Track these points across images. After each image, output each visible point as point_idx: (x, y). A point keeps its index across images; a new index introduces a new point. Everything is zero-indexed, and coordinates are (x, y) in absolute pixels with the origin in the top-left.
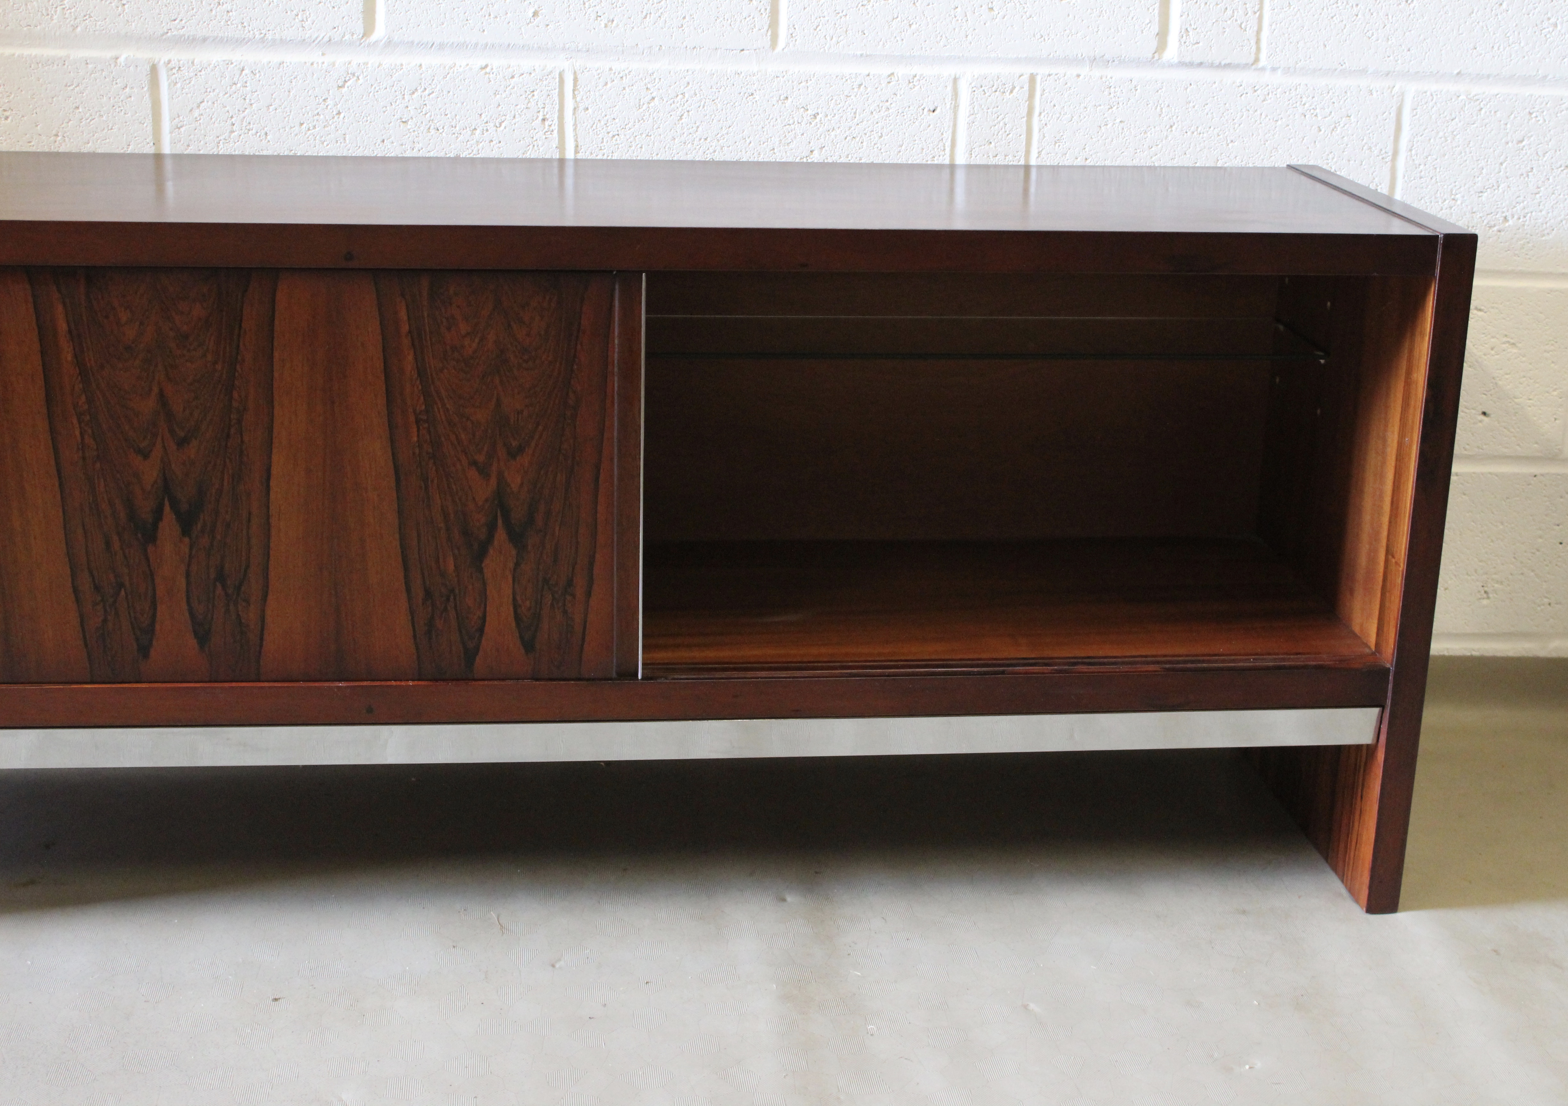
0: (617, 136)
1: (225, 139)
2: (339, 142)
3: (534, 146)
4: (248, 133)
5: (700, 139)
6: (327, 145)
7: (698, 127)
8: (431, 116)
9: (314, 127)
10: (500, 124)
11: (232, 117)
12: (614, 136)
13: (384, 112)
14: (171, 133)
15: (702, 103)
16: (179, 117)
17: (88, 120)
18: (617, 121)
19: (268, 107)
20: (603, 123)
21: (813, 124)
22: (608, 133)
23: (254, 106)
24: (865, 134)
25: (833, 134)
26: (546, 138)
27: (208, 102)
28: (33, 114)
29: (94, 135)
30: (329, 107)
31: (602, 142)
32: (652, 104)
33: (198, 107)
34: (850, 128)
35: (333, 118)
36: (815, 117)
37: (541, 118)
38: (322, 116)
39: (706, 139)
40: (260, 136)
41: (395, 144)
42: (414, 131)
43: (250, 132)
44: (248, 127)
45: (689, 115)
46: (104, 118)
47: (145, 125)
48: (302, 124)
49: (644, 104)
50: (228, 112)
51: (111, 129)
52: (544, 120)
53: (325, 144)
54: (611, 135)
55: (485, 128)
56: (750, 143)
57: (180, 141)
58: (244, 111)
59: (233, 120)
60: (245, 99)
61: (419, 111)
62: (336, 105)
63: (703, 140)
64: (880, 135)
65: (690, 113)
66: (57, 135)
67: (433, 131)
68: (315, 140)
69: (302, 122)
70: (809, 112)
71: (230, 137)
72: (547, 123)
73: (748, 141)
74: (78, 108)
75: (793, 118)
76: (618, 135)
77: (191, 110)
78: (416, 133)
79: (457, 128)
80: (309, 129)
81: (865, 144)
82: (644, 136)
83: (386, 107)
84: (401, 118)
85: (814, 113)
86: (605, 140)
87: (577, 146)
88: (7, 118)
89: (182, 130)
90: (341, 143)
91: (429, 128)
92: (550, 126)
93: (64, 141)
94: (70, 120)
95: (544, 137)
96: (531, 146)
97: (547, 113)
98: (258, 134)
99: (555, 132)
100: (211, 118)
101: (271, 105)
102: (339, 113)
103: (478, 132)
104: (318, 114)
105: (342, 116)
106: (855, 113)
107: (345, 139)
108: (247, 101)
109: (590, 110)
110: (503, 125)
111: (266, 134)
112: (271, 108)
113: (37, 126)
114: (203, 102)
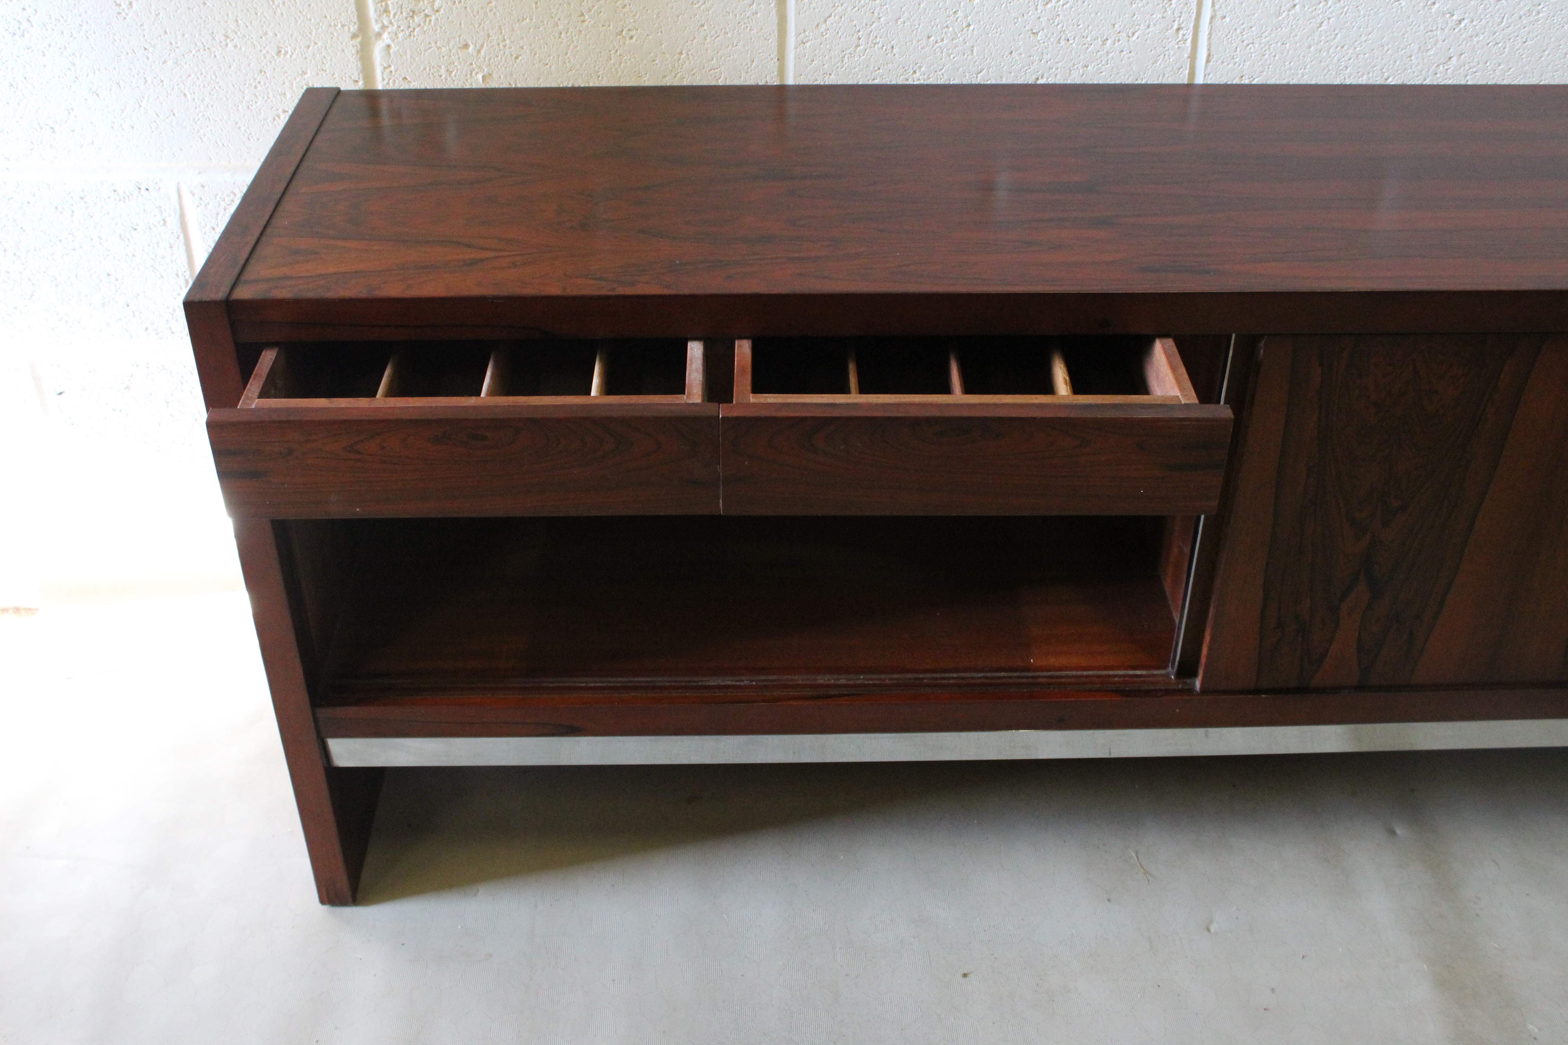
0: (1251, 45)
1: (850, 54)
2: (966, 54)
3: (1165, 55)
4: (874, 47)
5: (1337, 47)
6: (954, 58)
7: (1336, 35)
8: (1063, 27)
9: (942, 40)
10: (1133, 34)
11: (859, 31)
12: (1248, 45)
13: (1015, 23)
14: (796, 48)
15: (1345, 9)
16: (805, 32)
17: (713, 38)
18: (1254, 29)
19: (896, 21)
20: (1238, 31)
21: (1456, 30)
22: (1243, 41)
23: (882, 19)
24: (1510, 39)
25: (1475, 39)
26: (1178, 48)
27: (835, 16)
28: (658, 33)
29: (718, 53)
30: (959, 20)
31: (1236, 51)
32: (1292, 12)
33: (825, 21)
34: (1495, 33)
35: (962, 30)
36: (1460, 22)
37: (1175, 27)
38: (951, 29)
39: (1342, 47)
40: (886, 50)
41: (1023, 56)
42: (1044, 43)
43: (876, 46)
44: (874, 41)
45: (1329, 23)
46: (729, 35)
47: (770, 41)
48: (929, 37)
49: (1284, 12)
50: (855, 26)
51: (736, 46)
52: (1178, 29)
53: (952, 56)
54: (1245, 43)
55: (1117, 39)
56: (1388, 50)
57: (805, 56)
58: (871, 25)
59: (860, 34)
60: (873, 13)
61: (1051, 22)
62: (966, 17)
63: (1339, 48)
64: (1524, 40)
65: (1331, 21)
66: (681, 53)
67: (1063, 43)
68: (942, 52)
69: (930, 35)
70: (1455, 17)
71: (855, 51)
72: (1181, 33)
73: (1386, 49)
74: (703, 25)
75: (1437, 24)
76: (1253, 43)
77: (817, 25)
78: (1046, 44)
79: (1089, 39)
80: (936, 42)
81: (1507, 50)
82: (1279, 44)
83: (1018, 19)
84: (1032, 30)
85: (1460, 18)
86: (1238, 49)
87: (1209, 55)
88: (631, 38)
89: (808, 45)
90: (968, 55)
91: (1060, 40)
92: (1184, 35)
93: (688, 58)
94: (695, 38)
95: (1177, 47)
96: (1162, 56)
97: (1183, 22)
98: (884, 48)
99: (1189, 42)
100: (838, 33)
101: (900, 18)
102: (969, 25)
103: (1109, 42)
104: (947, 26)
105: (971, 28)
106: (1503, 18)
107: (972, 51)
108: (876, 14)
109: (1227, 19)
110: (1136, 35)
111: (893, 47)
112: (900, 22)
113: (661, 45)
114: (830, 16)
